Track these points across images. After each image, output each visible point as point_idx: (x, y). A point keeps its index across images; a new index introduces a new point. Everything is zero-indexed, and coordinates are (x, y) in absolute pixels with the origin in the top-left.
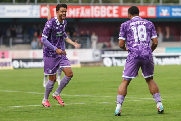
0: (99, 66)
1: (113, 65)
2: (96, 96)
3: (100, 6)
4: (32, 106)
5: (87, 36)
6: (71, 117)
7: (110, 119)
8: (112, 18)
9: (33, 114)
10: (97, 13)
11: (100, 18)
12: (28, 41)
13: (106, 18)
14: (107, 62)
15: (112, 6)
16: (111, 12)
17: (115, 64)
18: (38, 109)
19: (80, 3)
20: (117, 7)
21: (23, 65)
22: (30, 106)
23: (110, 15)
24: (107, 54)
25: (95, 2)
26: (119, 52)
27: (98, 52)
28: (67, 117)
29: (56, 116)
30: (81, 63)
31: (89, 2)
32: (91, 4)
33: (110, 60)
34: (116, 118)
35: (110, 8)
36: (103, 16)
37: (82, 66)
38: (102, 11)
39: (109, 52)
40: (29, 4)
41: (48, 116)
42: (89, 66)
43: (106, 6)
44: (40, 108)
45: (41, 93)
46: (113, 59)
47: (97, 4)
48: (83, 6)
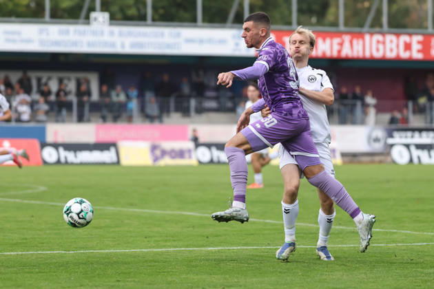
0: (381, 162)
1: (411, 161)
2: (381, 230)
3: (383, 34)
4: (245, 248)
5: (355, 97)
6: (331, 277)
7: (415, 282)
8: (411, 61)
9: (246, 265)
10: (378, 50)
11: (383, 61)
12: (229, 104)
13: (398, 61)
14: (400, 155)
15: (410, 35)
16: (408, 47)
17: (415, 160)
18: (257, 256)
19: (342, 28)
20: (420, 38)
21: (218, 157)
22: (239, 248)
23: (405, 55)
24: (399, 138)
25: (372, 26)
26: (424, 134)
27: (379, 133)
28: (321, 275)
29: (298, 273)
30: (343, 155)
31: (362, 26)
32: (366, 29)
33: (404, 150)
35: (404, 38)
36: (391, 55)
37: (344, 163)
38: (388, 46)
39: (403, 134)
40: (231, 28)
41: (280, 272)
42: (360, 162)
43: (398, 35)
44: (262, 254)
45: (262, 221)
46: (413, 148)
47: (377, 29)
48: (347, 33)
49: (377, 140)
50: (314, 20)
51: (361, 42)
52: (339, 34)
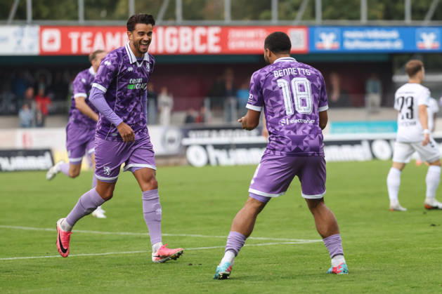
0: (176, 165)
1: (208, 162)
2: (170, 235)
3: (177, 26)
4: (22, 258)
6: (112, 284)
7: (202, 288)
8: (207, 55)
9: (22, 276)
10: (171, 44)
11: (177, 55)
12: (12, 107)
13: (193, 55)
14: (196, 157)
15: (207, 27)
16: (204, 40)
17: (213, 161)
18: (34, 266)
20: (217, 30)
22: (15, 258)
23: (200, 49)
24: (195, 139)
25: (166, 18)
26: (223, 133)
27: (174, 133)
28: (102, 283)
29: (77, 282)
32: (158, 21)
33: (201, 151)
35: (200, 31)
36: (185, 49)
38: (183, 39)
39: (199, 133)
40: (13, 24)
41: (58, 282)
43: (193, 27)
44: (40, 264)
45: (42, 229)
46: (210, 149)
47: (170, 22)
49: (171, 141)
50: (104, 13)
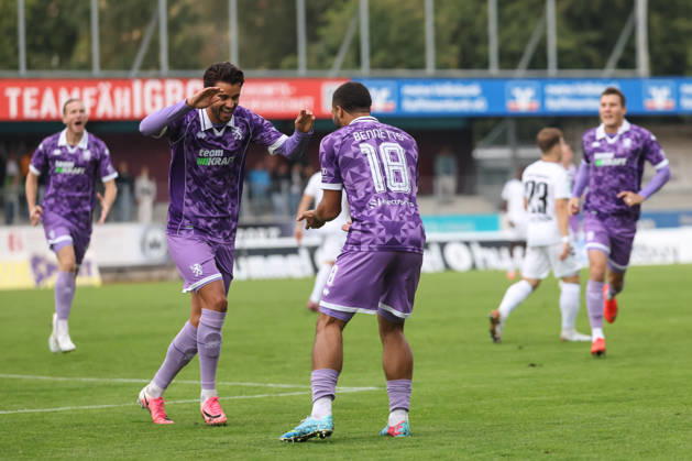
0: (162, 279)
3: (162, 80)
6: (68, 454)
10: (153, 105)
19: (96, 71)
25: (145, 67)
28: (54, 452)
29: (17, 450)
30: (103, 270)
31: (128, 67)
32: (135, 72)
34: (221, 454)
37: (104, 282)
38: (170, 98)
42: (130, 281)
43: (185, 81)
47: (152, 72)
48: (105, 80)
49: (155, 245)
50: (55, 60)
51: (127, 93)
52: (93, 82)
